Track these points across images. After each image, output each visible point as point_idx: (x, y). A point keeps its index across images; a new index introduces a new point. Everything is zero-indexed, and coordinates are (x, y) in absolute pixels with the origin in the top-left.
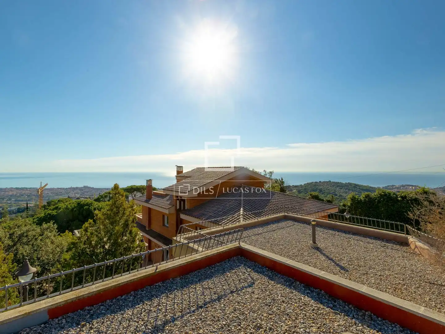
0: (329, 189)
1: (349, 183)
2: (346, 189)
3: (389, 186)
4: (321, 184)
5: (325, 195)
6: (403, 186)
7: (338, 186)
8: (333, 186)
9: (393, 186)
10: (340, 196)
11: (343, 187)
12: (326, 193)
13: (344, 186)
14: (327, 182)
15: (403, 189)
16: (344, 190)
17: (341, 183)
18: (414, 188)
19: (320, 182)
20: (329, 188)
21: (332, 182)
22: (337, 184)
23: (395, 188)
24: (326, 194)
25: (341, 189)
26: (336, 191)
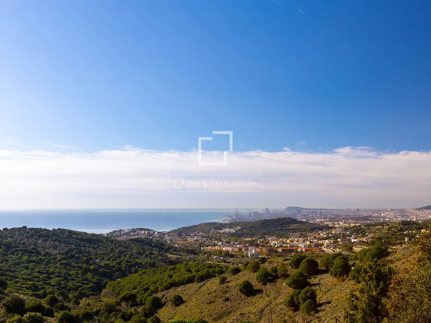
0: (24, 243)
1: (59, 229)
2: (55, 241)
3: (115, 232)
4: (9, 234)
5: (17, 254)
6: (134, 231)
7: (40, 236)
8: (32, 236)
9: (121, 231)
10: (47, 254)
11: (49, 237)
12: (20, 250)
13: (51, 236)
14: (19, 228)
15: (133, 235)
16: (52, 242)
17: (45, 230)
18: (146, 232)
19: (6, 229)
20: (24, 241)
21: (30, 229)
22: (38, 232)
23: (124, 234)
24: (20, 253)
25: (47, 240)
26: (38, 246)
